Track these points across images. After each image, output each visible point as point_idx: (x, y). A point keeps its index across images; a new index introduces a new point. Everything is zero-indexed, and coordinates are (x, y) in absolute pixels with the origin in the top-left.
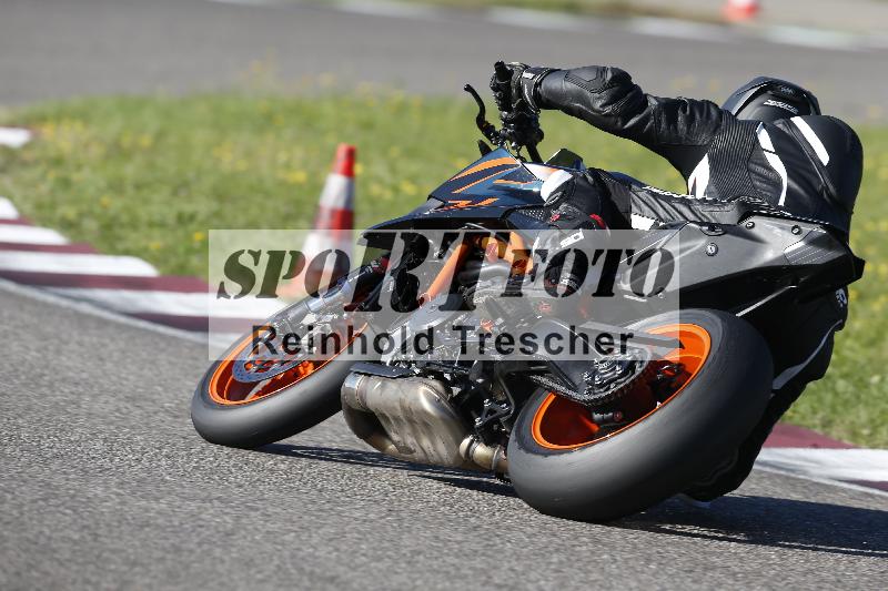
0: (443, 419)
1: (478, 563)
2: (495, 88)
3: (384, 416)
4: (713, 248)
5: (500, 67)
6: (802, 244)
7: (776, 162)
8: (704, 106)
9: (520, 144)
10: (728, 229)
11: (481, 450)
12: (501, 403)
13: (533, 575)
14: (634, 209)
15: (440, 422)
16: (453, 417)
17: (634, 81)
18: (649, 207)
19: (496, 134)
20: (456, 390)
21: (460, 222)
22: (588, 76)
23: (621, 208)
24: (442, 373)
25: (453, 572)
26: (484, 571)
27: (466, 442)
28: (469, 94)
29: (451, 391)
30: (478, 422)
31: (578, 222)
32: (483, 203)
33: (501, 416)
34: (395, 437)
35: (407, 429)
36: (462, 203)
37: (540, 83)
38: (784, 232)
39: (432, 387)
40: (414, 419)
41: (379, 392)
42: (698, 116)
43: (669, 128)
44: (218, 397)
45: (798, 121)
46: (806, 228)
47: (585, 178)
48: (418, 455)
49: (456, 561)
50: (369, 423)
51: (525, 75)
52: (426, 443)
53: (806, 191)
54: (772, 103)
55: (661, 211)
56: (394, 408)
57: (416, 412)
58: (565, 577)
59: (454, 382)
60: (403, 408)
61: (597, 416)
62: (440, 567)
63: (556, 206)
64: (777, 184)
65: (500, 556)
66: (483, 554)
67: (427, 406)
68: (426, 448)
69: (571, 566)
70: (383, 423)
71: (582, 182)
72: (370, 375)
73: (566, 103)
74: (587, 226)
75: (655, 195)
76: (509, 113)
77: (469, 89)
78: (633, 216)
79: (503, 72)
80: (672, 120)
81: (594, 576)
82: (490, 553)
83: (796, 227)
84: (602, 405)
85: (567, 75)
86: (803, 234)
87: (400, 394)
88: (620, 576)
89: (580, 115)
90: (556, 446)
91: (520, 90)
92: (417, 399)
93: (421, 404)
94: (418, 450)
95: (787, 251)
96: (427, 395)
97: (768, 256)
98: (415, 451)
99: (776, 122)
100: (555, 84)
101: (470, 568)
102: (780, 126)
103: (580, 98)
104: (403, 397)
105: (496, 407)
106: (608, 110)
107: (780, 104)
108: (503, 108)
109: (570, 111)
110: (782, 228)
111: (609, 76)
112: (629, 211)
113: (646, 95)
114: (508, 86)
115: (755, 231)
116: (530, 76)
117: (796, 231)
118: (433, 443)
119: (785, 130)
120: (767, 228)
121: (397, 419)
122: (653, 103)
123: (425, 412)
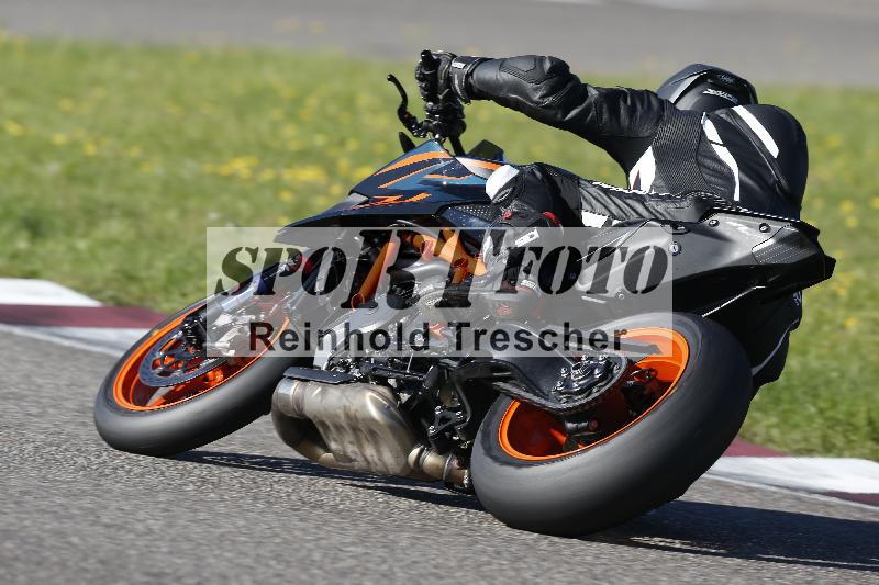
0: (391, 427)
1: (86, 503)
2: (421, 78)
3: (324, 424)
4: (677, 247)
5: (427, 55)
6: (771, 242)
7: (724, 154)
8: (644, 96)
9: (444, 135)
10: (691, 228)
11: (431, 459)
12: (456, 410)
13: (141, 515)
14: (585, 205)
15: (388, 430)
16: (402, 424)
17: (572, 71)
18: (601, 203)
19: (419, 126)
20: (405, 397)
21: (390, 219)
22: (525, 66)
23: (572, 205)
24: (386, 378)
25: (62, 512)
26: (92, 511)
27: (415, 452)
28: (392, 84)
29: (398, 398)
30: (431, 430)
31: (532, 220)
32: (415, 199)
33: (457, 423)
34: (333, 445)
35: (349, 437)
36: (391, 199)
37: (471, 74)
38: (751, 230)
39: (380, 394)
40: (358, 427)
41: (319, 398)
42: (639, 106)
43: (611, 120)
44: (124, 400)
45: (740, 110)
46: (775, 226)
47: (533, 173)
48: (359, 464)
49: (63, 501)
50: (302, 430)
51: (455, 64)
52: (370, 451)
53: (759, 185)
54: (711, 92)
55: (613, 208)
56: (337, 415)
57: (363, 420)
58: (173, 517)
59: (401, 388)
60: (348, 416)
61: (570, 425)
62: (49, 506)
63: (505, 203)
64: (729, 178)
65: (108, 496)
66: (92, 495)
67: (374, 413)
68: (369, 457)
69: (178, 506)
70: (321, 430)
71: (531, 178)
72: (307, 381)
73: (501, 94)
74: (540, 223)
75: (606, 191)
76: (435, 103)
77: (392, 79)
78: (584, 213)
79: (429, 61)
80: (614, 112)
81: (202, 516)
82: (97, 492)
83: (763, 225)
84: (575, 414)
85: (502, 64)
86: (773, 232)
87: (345, 402)
88: (227, 516)
89: (516, 106)
90: (529, 457)
91: (449, 80)
92: (364, 406)
93: (368, 412)
94: (360, 458)
95: (755, 250)
96: (375, 402)
97: (736, 255)
98: (355, 460)
99: (718, 112)
100: (488, 74)
101: (81, 508)
102: (723, 116)
103: (516, 88)
104: (348, 404)
105: (449, 414)
106: (548, 101)
107: (720, 94)
108: (427, 99)
109: (504, 102)
110: (749, 226)
111: (548, 65)
112: (580, 207)
113: (586, 85)
114: (435, 76)
115: (719, 229)
116: (460, 65)
117: (764, 228)
118: (378, 451)
119: (729, 120)
120: (731, 226)
121: (339, 428)
122: (593, 93)
123: (373, 420)
